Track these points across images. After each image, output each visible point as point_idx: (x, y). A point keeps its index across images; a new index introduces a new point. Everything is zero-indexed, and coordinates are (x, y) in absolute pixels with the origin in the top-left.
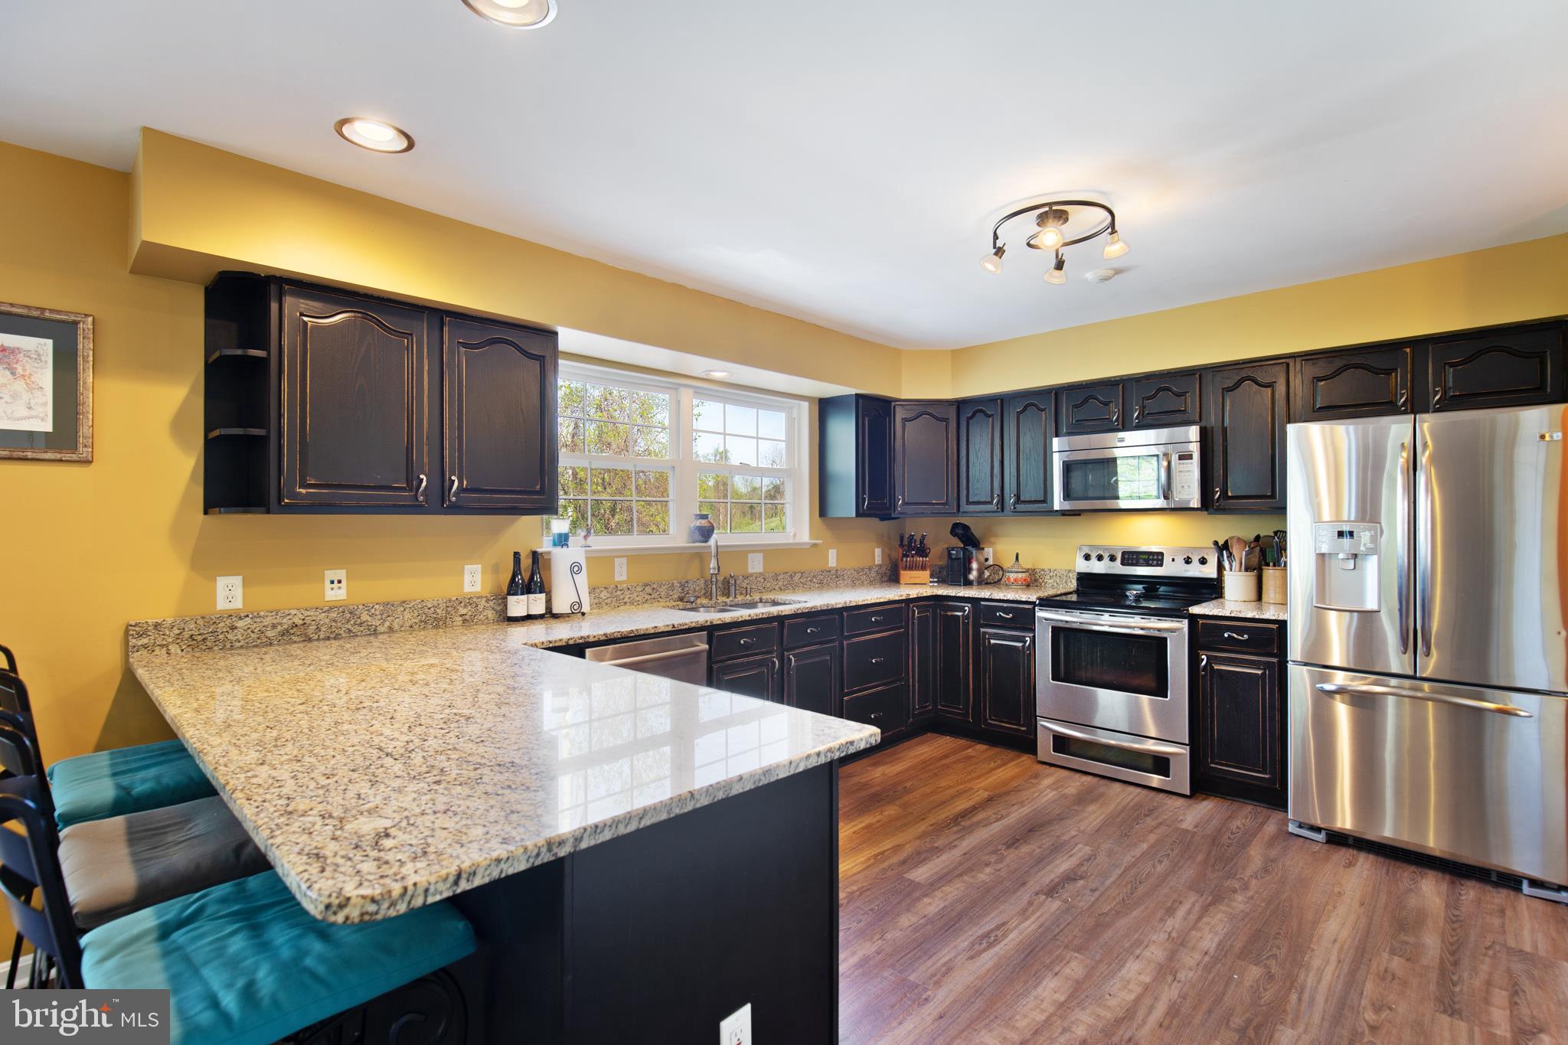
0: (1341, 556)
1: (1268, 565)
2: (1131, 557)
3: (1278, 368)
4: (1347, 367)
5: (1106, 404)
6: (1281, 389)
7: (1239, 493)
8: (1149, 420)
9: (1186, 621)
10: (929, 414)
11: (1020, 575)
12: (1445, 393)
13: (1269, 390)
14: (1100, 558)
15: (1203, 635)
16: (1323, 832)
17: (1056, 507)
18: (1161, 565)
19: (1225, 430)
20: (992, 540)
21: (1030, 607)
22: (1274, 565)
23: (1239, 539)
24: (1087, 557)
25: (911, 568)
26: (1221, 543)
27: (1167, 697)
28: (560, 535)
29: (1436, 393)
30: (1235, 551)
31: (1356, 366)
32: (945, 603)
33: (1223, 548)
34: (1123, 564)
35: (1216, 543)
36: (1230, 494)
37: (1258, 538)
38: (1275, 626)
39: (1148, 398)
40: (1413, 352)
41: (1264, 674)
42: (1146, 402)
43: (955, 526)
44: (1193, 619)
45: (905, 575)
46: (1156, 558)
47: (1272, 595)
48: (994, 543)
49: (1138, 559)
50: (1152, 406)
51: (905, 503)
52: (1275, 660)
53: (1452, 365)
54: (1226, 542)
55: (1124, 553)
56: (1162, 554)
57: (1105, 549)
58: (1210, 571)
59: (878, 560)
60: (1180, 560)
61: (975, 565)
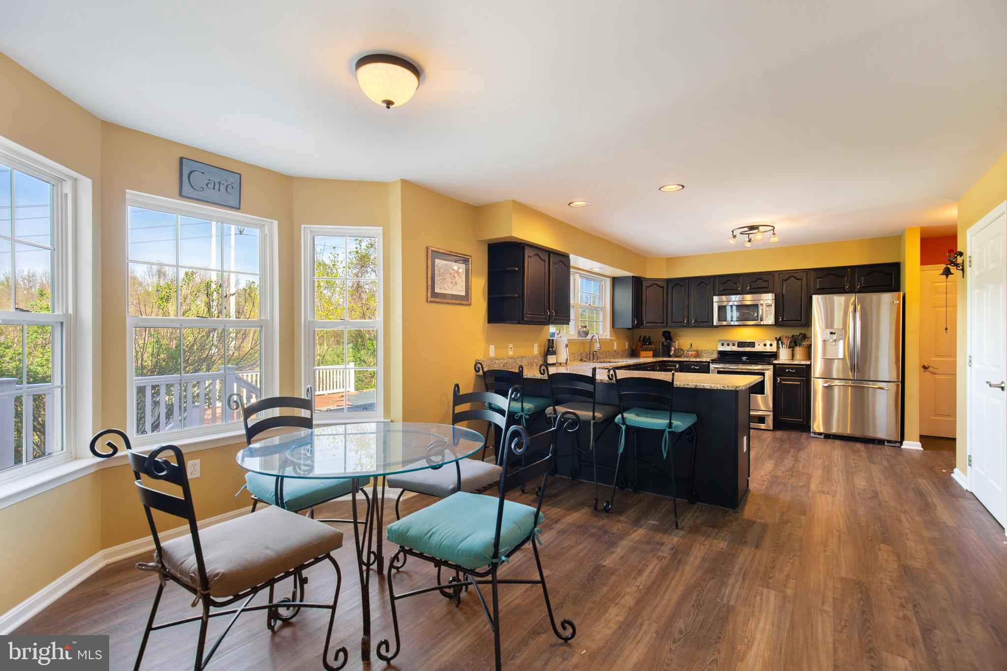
0: (831, 340)
1: (797, 346)
2: (741, 344)
3: (803, 273)
4: (829, 274)
5: (735, 283)
6: (804, 280)
7: (788, 319)
8: (753, 290)
9: (772, 366)
10: (657, 285)
11: (693, 352)
12: (861, 285)
13: (800, 281)
14: (728, 345)
15: (779, 371)
16: (823, 435)
17: (715, 324)
18: (754, 347)
19: (783, 295)
20: (677, 338)
21: (707, 364)
22: (800, 346)
23: (786, 337)
24: (723, 345)
25: (645, 350)
26: (778, 338)
27: (764, 394)
28: (552, 333)
29: (858, 285)
30: (785, 341)
31: (832, 274)
32: (666, 364)
33: (779, 340)
34: (738, 347)
35: (776, 338)
36: (785, 319)
37: (793, 336)
38: (805, 367)
39: (753, 282)
40: (851, 270)
41: (800, 384)
42: (752, 284)
43: (664, 332)
44: (775, 365)
45: (643, 353)
46: (752, 344)
47: (798, 357)
48: (678, 340)
49: (744, 345)
50: (754, 285)
51: (646, 322)
52: (804, 378)
53: (864, 276)
54: (780, 338)
55: (738, 343)
56: (754, 343)
57: (730, 341)
58: (774, 349)
59: (627, 347)
60: (762, 345)
61: (673, 349)
